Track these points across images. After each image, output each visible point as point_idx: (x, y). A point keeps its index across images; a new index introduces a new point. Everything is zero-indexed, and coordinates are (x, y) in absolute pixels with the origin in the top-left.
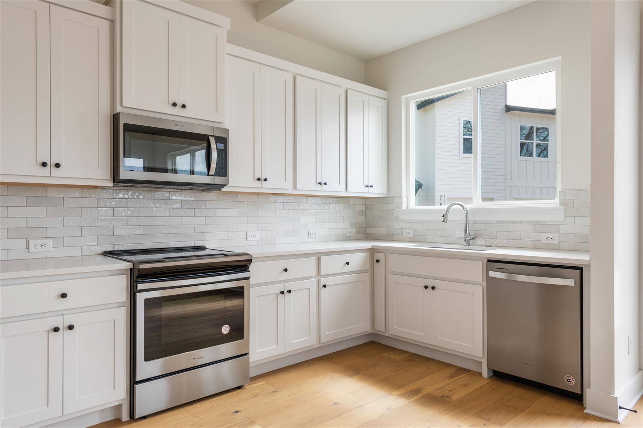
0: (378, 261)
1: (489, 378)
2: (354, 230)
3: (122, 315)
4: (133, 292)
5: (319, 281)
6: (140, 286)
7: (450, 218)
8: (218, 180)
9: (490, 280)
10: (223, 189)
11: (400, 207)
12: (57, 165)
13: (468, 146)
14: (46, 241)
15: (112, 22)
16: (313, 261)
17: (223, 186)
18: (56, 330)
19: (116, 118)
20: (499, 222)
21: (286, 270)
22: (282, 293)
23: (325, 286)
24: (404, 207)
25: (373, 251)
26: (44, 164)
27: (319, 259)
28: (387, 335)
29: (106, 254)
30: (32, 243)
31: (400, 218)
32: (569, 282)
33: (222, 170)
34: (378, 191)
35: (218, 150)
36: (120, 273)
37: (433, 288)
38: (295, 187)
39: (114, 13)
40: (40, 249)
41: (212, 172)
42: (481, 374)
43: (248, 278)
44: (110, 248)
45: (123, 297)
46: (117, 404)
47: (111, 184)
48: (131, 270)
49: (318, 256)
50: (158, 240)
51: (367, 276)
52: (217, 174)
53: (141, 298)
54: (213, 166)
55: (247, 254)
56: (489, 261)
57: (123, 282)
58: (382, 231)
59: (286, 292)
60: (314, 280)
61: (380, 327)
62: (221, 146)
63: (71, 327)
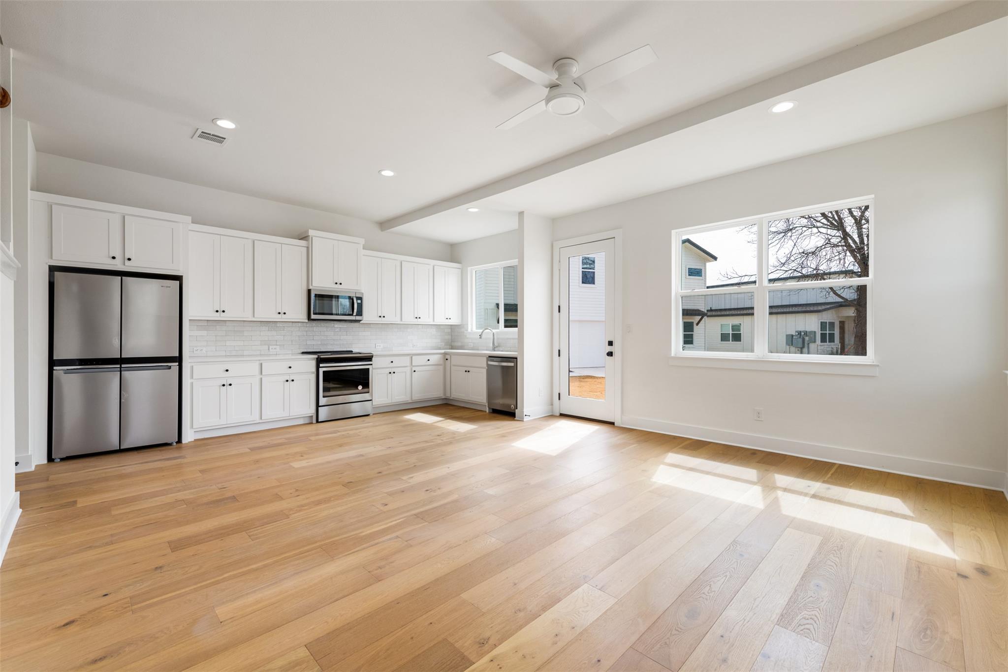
0: (447, 359)
1: (489, 412)
2: (443, 344)
3: (314, 377)
4: (318, 368)
5: (412, 369)
6: (321, 365)
7: (483, 336)
8: (358, 318)
9: (488, 365)
10: (361, 322)
11: (467, 330)
12: (285, 313)
13: (588, 278)
14: (277, 347)
15: (308, 248)
16: (408, 358)
17: (361, 320)
18: (287, 381)
19: (309, 291)
20: (508, 339)
21: (392, 362)
22: (390, 373)
23: (415, 371)
24: (469, 330)
25: (445, 354)
26: (279, 313)
27: (412, 357)
28: (451, 398)
29: (303, 353)
30: (271, 347)
31: (467, 336)
32: (512, 364)
33: (360, 313)
34: (454, 321)
35: (358, 303)
36: (313, 359)
37: (469, 371)
38: (401, 320)
39: (308, 244)
40: (275, 350)
41: (355, 314)
42: (486, 412)
43: (372, 364)
44: (306, 351)
45: (314, 370)
46: (311, 415)
47: (307, 321)
48: (317, 358)
49: (411, 356)
50: (328, 347)
51: (441, 368)
52: (357, 315)
53: (321, 370)
54: (355, 311)
55: (371, 353)
56: (490, 357)
57: (314, 363)
58: (459, 344)
59: (392, 373)
60: (409, 369)
61: (448, 395)
62: (359, 301)
63: (293, 380)
